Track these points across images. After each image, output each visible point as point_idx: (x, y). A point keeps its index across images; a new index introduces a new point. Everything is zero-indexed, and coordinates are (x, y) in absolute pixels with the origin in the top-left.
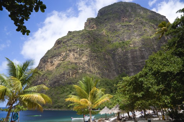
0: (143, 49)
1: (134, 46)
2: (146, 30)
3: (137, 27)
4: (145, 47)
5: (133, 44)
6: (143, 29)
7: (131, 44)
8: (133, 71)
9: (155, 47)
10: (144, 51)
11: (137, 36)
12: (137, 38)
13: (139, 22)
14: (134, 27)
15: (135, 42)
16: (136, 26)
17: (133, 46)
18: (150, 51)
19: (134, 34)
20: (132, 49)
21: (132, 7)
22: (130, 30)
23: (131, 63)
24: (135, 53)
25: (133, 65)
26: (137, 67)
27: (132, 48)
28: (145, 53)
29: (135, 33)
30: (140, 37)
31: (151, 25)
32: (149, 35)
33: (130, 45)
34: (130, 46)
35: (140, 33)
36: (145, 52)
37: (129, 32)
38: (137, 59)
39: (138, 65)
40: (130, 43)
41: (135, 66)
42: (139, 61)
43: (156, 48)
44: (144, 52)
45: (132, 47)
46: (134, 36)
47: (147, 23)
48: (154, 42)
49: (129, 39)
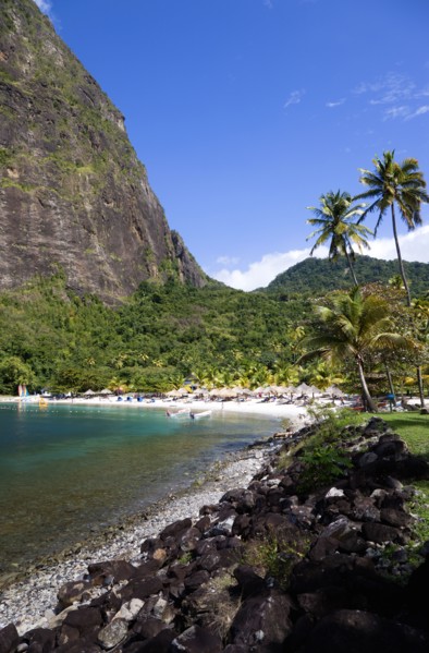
0: (51, 203)
1: (21, 178)
2: (68, 137)
3: (39, 112)
4: (57, 197)
5: (20, 170)
6: (59, 129)
7: (12, 169)
8: (12, 270)
9: (88, 207)
10: (55, 208)
11: (34, 145)
12: (36, 152)
13: (50, 95)
14: (30, 105)
15: (26, 167)
16: (38, 106)
17: (16, 176)
18: (71, 214)
19: (26, 131)
20: (13, 188)
21: (28, 16)
22: (13, 110)
23: (5, 237)
24: (24, 205)
25: (12, 249)
26: (24, 258)
27: (12, 184)
28: (55, 217)
29: (31, 133)
30: (46, 156)
31: (86, 127)
32: (74, 159)
33: (9, 171)
34: (6, 175)
35: (45, 139)
36: (57, 214)
37: (11, 117)
38: (28, 229)
39: (31, 253)
40: (8, 161)
41: (19, 253)
42: (33, 239)
43: (91, 211)
44: (53, 212)
45: (13, 179)
46: (26, 141)
47: (74, 115)
48: (84, 190)
49: (6, 146)
